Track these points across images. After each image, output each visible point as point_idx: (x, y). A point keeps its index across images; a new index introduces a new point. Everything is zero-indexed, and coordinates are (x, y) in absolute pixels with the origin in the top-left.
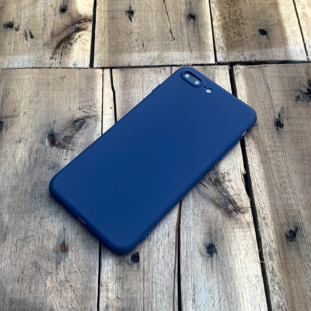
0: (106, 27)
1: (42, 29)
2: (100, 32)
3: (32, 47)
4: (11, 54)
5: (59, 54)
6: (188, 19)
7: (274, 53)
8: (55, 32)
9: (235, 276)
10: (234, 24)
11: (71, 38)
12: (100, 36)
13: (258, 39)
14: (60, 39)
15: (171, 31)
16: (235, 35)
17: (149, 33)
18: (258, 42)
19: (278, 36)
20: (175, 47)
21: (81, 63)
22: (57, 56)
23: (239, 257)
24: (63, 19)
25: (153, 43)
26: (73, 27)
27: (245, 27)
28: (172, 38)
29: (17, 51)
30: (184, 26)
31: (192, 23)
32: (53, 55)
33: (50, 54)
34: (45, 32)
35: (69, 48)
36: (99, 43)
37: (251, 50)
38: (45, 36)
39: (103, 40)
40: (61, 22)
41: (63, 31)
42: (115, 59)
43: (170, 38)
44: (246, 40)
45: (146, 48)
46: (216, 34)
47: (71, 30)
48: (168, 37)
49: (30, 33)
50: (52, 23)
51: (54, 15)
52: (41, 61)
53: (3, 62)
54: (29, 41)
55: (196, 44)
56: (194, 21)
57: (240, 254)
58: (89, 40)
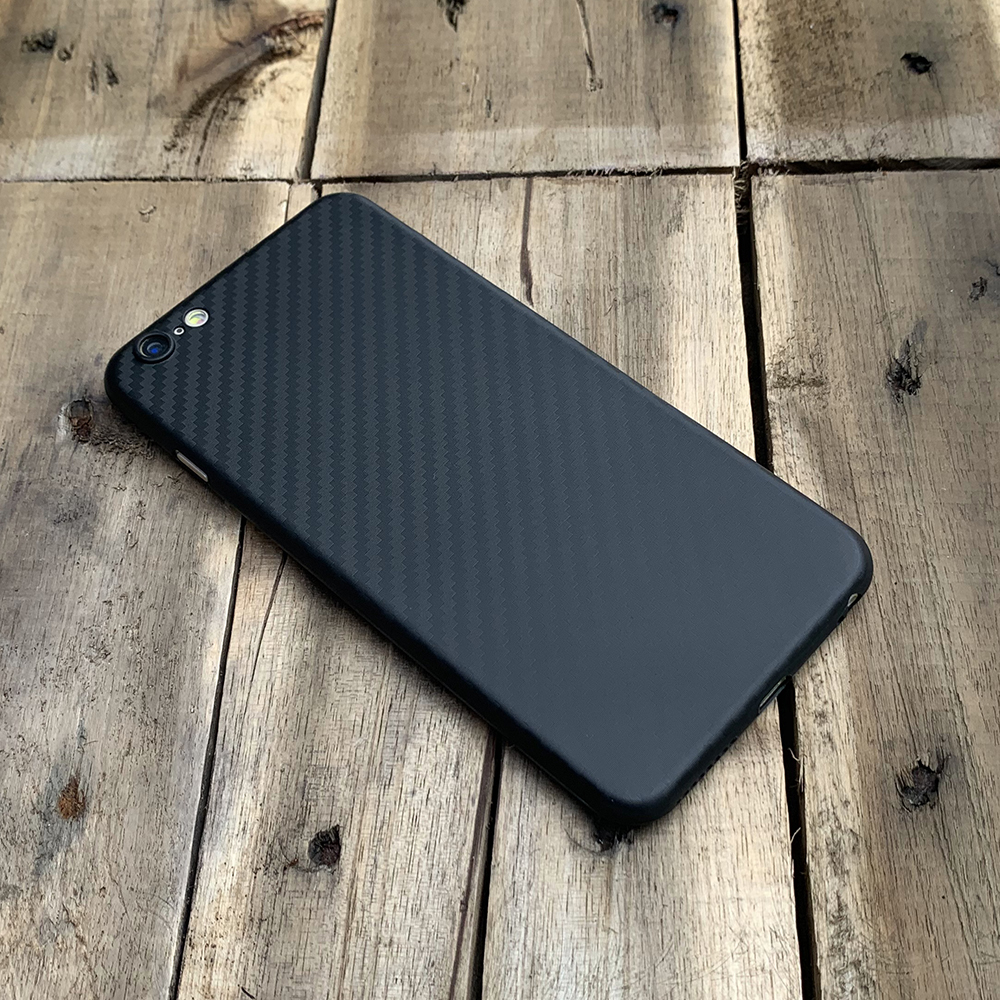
0: (367, 48)
1: (151, 54)
2: (344, 65)
3: (107, 113)
4: (35, 134)
5: (197, 133)
6: (652, 18)
7: (954, 135)
8: (191, 63)
9: (694, 930)
10: (816, 38)
11: (244, 83)
12: (342, 75)
13: (900, 88)
14: (204, 83)
15: (589, 60)
16: (816, 71)
17: (512, 64)
18: (899, 96)
19: (972, 78)
20: (602, 112)
21: (268, 163)
22: (190, 141)
23: (712, 858)
24: (223, 22)
25: (523, 99)
26: (254, 46)
27: (857, 45)
28: (592, 80)
29: (58, 124)
30: (636, 42)
31: (667, 34)
32: (177, 136)
33: (165, 133)
34: (158, 64)
35: (233, 116)
36: (339, 99)
37: (873, 122)
38: (156, 76)
39: (353, 89)
40: (214, 32)
41: (218, 61)
42: (388, 149)
43: (585, 83)
44: (855, 88)
45: (497, 115)
46: (751, 67)
47: (247, 55)
48: (579, 78)
49: (109, 67)
50: (184, 36)
51: (194, 10)
52: (135, 155)
53: (6, 159)
54: (101, 93)
55: (676, 101)
56: (674, 26)
57: (719, 848)
58: (303, 89)
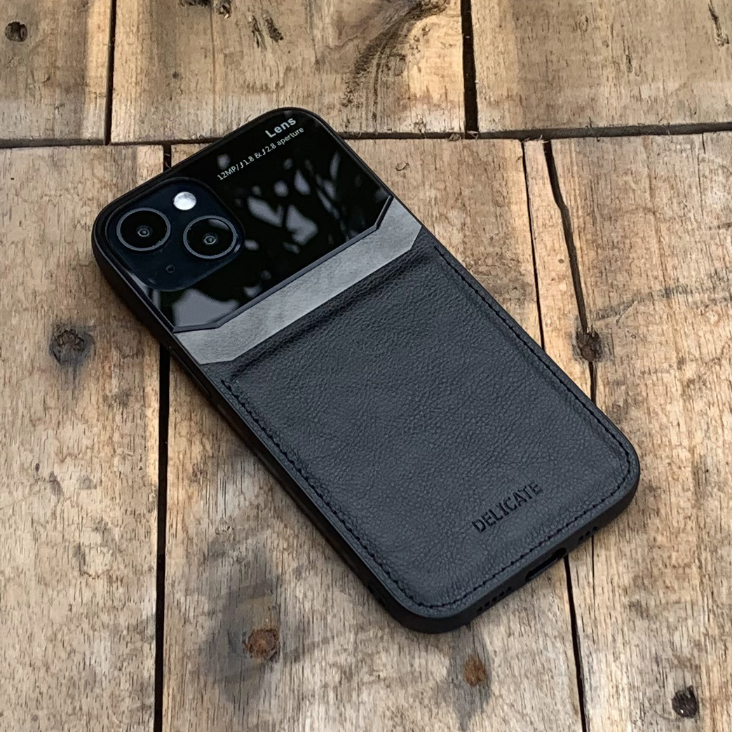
1: (306, 9)
2: (488, 19)
4: (217, 88)
5: (367, 88)
8: (346, 18)
11: (400, 39)
12: (489, 32)
14: (364, 40)
15: (712, 14)
17: (644, 19)
22: (360, 96)
25: (659, 54)
28: (719, 36)
32: (351, 92)
33: (337, 90)
34: (316, 20)
35: (397, 72)
36: (490, 54)
38: (316, 32)
39: (501, 45)
41: (371, 16)
43: (713, 39)
45: (638, 69)
47: (397, 11)
48: (707, 33)
49: (270, 22)
53: (196, 114)
54: (269, 50)
58: (455, 45)
